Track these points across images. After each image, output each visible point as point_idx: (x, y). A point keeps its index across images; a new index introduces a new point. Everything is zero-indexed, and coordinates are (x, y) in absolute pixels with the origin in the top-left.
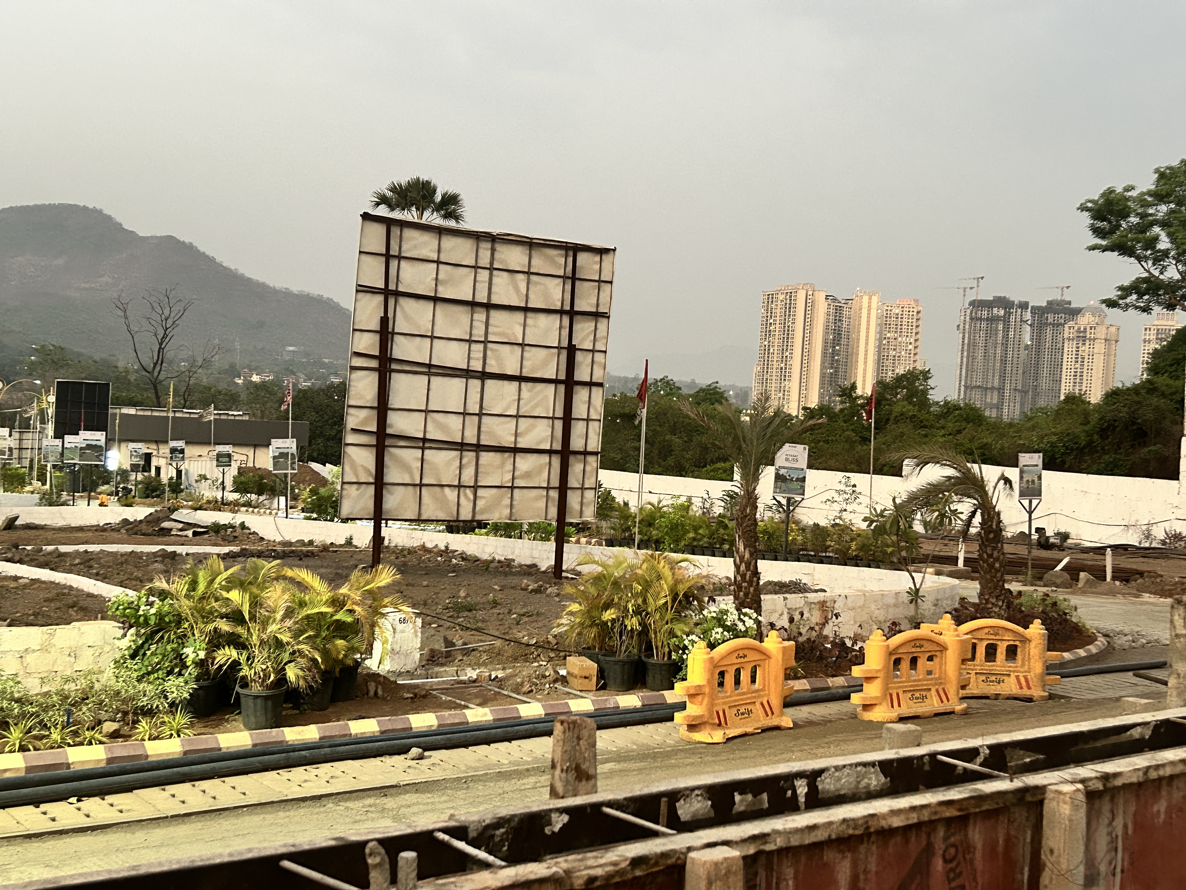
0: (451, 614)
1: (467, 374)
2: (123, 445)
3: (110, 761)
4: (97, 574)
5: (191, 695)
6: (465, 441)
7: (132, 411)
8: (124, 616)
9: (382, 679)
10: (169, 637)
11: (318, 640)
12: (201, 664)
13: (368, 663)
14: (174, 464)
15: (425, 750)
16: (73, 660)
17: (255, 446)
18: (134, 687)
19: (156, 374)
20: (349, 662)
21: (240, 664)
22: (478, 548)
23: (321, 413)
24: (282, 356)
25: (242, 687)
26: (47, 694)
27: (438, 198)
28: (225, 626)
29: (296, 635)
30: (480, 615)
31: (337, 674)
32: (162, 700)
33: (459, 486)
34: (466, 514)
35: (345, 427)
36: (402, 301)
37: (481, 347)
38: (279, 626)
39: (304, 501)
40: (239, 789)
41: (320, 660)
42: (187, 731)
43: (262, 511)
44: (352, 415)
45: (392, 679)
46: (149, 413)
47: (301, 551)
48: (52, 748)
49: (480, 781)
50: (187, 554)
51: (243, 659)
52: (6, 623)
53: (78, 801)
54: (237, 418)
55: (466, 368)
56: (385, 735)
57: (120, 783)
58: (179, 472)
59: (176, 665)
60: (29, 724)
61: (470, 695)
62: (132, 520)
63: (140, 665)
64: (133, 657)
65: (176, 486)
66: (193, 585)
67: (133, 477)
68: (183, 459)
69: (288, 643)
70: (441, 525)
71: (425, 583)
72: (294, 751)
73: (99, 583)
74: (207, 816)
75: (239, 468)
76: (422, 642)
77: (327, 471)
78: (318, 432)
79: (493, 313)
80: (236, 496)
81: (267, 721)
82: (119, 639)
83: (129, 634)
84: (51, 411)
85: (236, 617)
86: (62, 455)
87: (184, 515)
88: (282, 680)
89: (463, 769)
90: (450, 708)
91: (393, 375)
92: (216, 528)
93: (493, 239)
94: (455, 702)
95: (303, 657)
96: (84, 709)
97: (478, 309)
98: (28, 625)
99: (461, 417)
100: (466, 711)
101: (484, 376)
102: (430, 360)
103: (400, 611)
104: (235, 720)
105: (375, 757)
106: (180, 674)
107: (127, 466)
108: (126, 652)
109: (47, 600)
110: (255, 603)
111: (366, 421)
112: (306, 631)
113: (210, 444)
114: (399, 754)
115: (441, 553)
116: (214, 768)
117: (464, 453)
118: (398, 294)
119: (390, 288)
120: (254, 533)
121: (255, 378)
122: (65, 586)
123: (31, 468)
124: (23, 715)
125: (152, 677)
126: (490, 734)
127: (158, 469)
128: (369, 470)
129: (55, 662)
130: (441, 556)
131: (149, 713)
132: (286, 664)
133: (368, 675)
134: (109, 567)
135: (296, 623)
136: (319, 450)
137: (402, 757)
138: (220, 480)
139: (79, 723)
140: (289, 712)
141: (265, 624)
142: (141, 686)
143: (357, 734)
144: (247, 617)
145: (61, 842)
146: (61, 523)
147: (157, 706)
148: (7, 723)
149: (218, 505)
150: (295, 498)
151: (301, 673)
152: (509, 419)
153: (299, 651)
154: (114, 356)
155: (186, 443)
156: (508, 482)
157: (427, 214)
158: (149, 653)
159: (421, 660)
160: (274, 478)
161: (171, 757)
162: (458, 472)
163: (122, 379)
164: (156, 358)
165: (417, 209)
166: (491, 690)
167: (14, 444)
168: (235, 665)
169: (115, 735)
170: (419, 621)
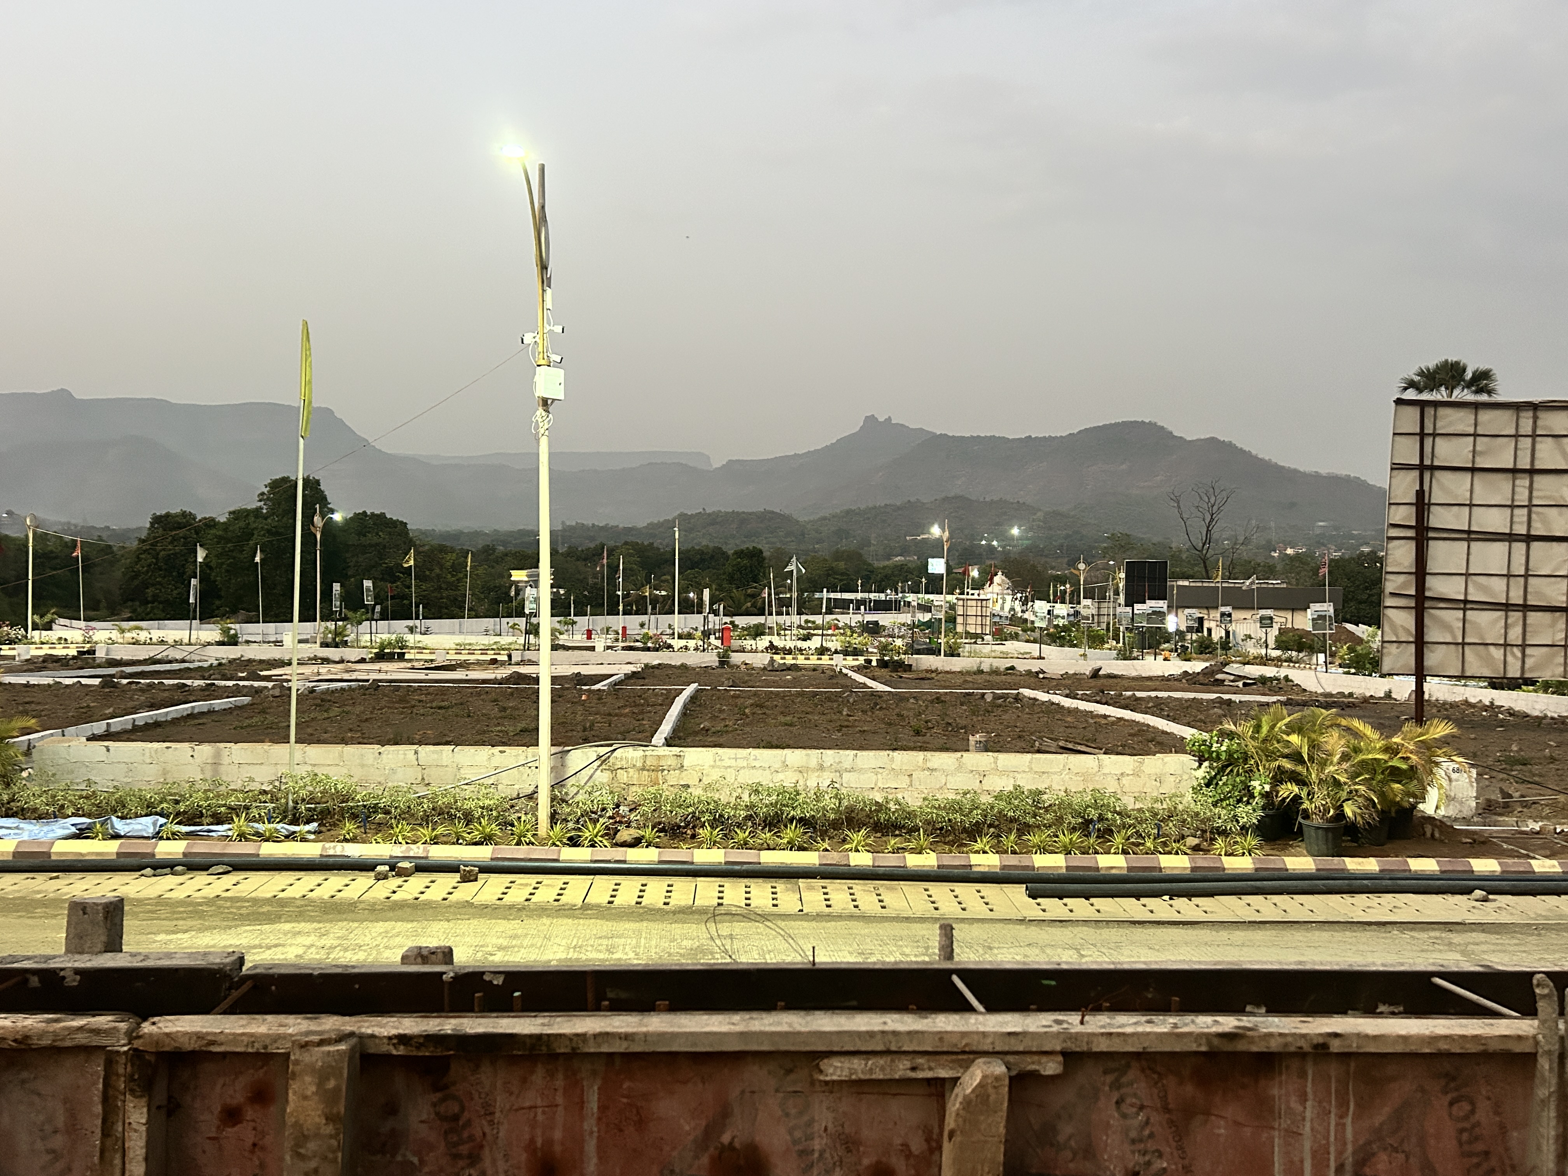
0: (1504, 766)
1: (1510, 538)
2: (1180, 611)
3: (1193, 869)
4: (1168, 716)
5: (1258, 821)
6: (1510, 602)
7: (1186, 583)
8: (1200, 751)
9: (1438, 823)
10: (1238, 771)
11: (1374, 782)
12: (1266, 795)
13: (1421, 806)
14: (1223, 626)
15: (1489, 893)
16: (1158, 784)
17: (1293, 610)
18: (1211, 811)
19: (1204, 552)
20: (1406, 805)
21: (1301, 798)
22: (1527, 705)
23: (1352, 579)
24: (1313, 530)
25: (1303, 818)
26: (1140, 810)
27: (1469, 375)
28: (1288, 765)
29: (1353, 776)
30: (1536, 769)
31: (1393, 814)
32: (1235, 823)
33: (1506, 645)
34: (1514, 672)
35: (1383, 591)
36: (1438, 474)
37: (1525, 511)
38: (1336, 768)
39: (1341, 658)
40: (1307, 906)
41: (1376, 801)
42: (1257, 851)
43: (1302, 666)
44: (1389, 580)
45: (1449, 824)
46: (1200, 584)
47: (1343, 702)
48: (1147, 854)
49: (1553, 929)
50: (1240, 702)
51: (1304, 794)
52: (1102, 752)
53: (1171, 899)
54: (1276, 586)
55: (1507, 531)
56: (1444, 875)
57: (1203, 888)
58: (1227, 633)
59: (1245, 795)
60: (1129, 833)
61: (1534, 845)
62: (1191, 672)
63: (1214, 793)
64: (1208, 785)
65: (1225, 645)
66: (1258, 728)
67: (1188, 636)
68: (1231, 621)
69: (1345, 783)
70: (1484, 681)
71: (1473, 736)
72: (1356, 879)
73: (1170, 723)
74: (1280, 926)
75: (1280, 629)
76: (1477, 791)
77: (1362, 630)
78: (1350, 596)
79: (1537, 478)
80: (1278, 653)
81: (1328, 849)
82: (1195, 770)
83: (1203, 766)
84: (1121, 585)
85: (1297, 757)
86: (1132, 619)
87: (1235, 668)
88: (1340, 815)
89: (1533, 916)
90: (1514, 857)
91: (1431, 543)
92: (1263, 680)
93: (1535, 407)
94: (1518, 851)
95: (1360, 796)
96: (1171, 824)
97: (1519, 475)
98: (1118, 754)
99: (1505, 580)
100: (1532, 862)
101: (1529, 539)
102: (1469, 526)
103: (1453, 761)
104: (1299, 846)
105: (1437, 893)
106: (1248, 803)
107: (1183, 628)
108: (1202, 781)
109: (1130, 735)
110: (1314, 746)
111: (1404, 585)
112: (1362, 774)
113: (1253, 608)
114: (1462, 894)
115: (1485, 708)
116: (1283, 885)
117: (1510, 613)
118: (1433, 468)
119: (1425, 463)
120: (1297, 685)
121: (1289, 551)
122: (1143, 724)
123: (1108, 629)
124: (1124, 826)
125: (1224, 804)
126: (1560, 885)
127: (1209, 630)
128: (1408, 630)
129: (1145, 784)
130: (1486, 711)
131: (1224, 833)
132: (1344, 801)
133: (1424, 818)
134: (1178, 710)
135: (1353, 766)
136: (1352, 612)
137: (1465, 897)
138: (1263, 640)
139: (1167, 836)
140: (1349, 844)
141: (1323, 764)
142: (1217, 811)
143: (1416, 871)
144: (1306, 758)
145: (1159, 931)
146: (1134, 674)
147: (1231, 828)
148: (1112, 831)
149: (1264, 661)
150: (1332, 655)
151: (1359, 811)
152: (1559, 579)
153: (1356, 791)
154: (1168, 538)
155: (1233, 608)
156: (1561, 640)
157: (1456, 392)
158: (1221, 783)
159: (1477, 808)
160: (1312, 637)
161: (1244, 872)
162: (1503, 631)
163: (1176, 557)
164: (1204, 539)
165: (1447, 388)
166: (1558, 843)
167: (1095, 612)
168: (1297, 799)
169: (1196, 849)
170: (1474, 772)
